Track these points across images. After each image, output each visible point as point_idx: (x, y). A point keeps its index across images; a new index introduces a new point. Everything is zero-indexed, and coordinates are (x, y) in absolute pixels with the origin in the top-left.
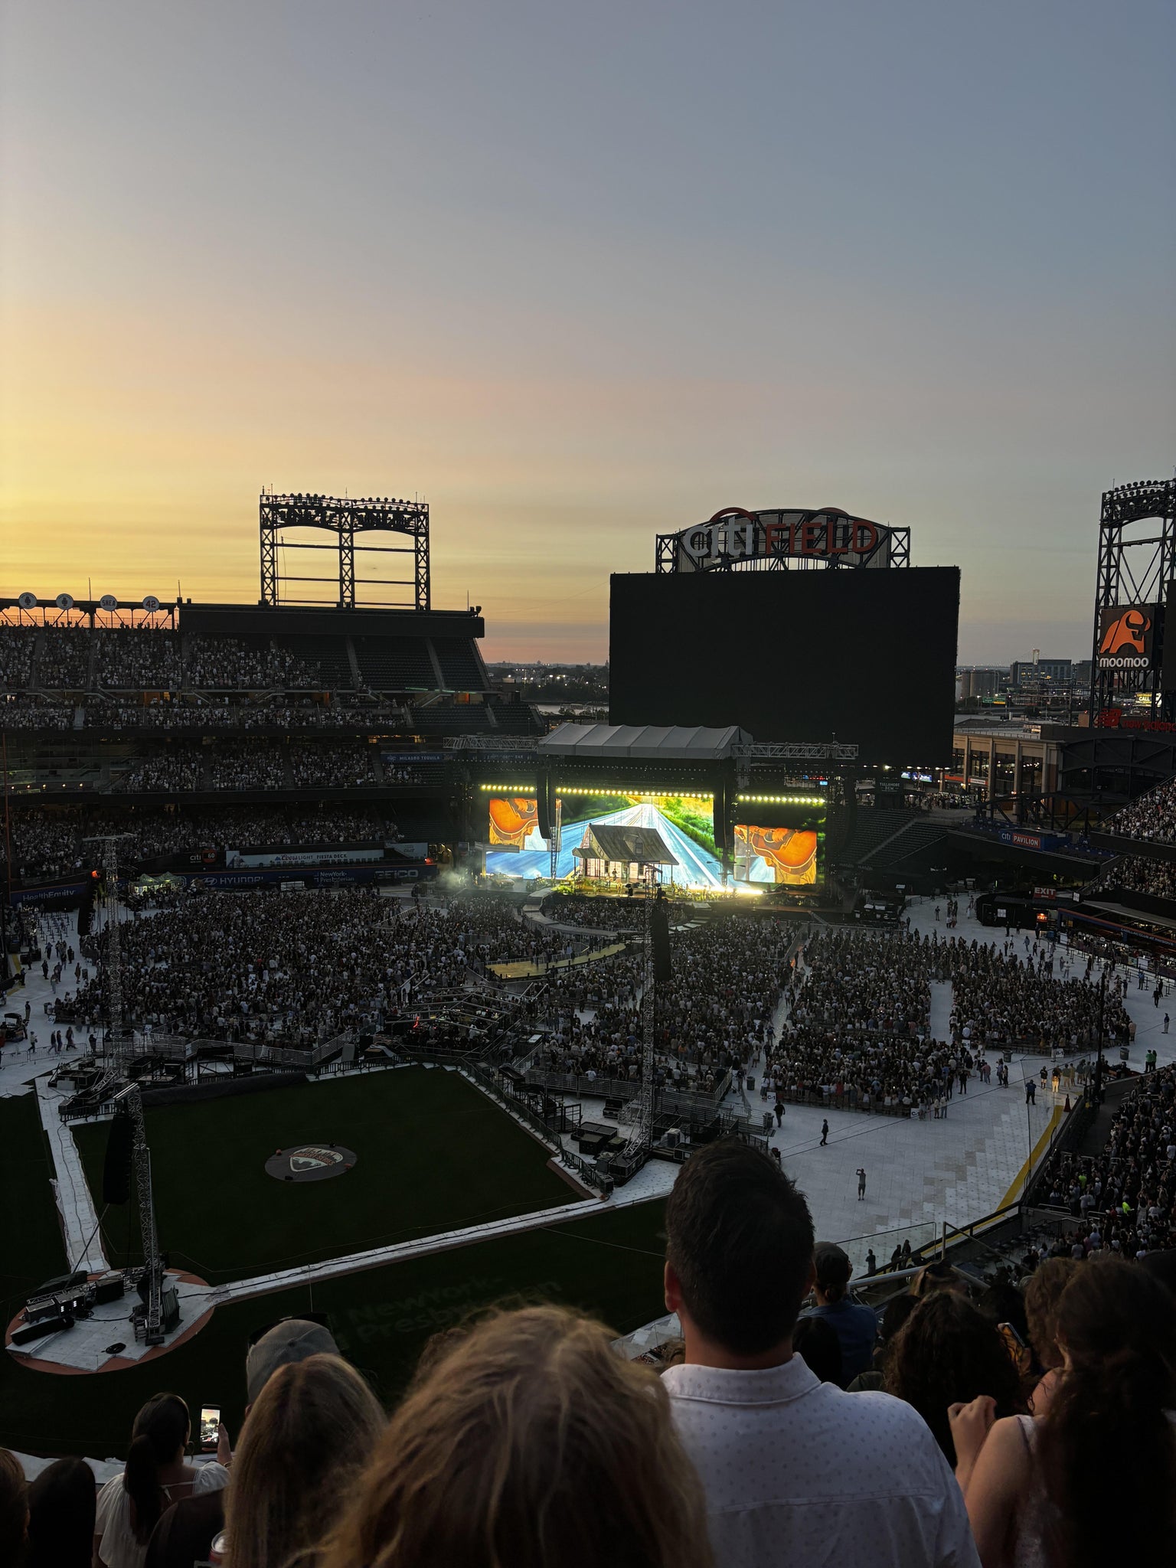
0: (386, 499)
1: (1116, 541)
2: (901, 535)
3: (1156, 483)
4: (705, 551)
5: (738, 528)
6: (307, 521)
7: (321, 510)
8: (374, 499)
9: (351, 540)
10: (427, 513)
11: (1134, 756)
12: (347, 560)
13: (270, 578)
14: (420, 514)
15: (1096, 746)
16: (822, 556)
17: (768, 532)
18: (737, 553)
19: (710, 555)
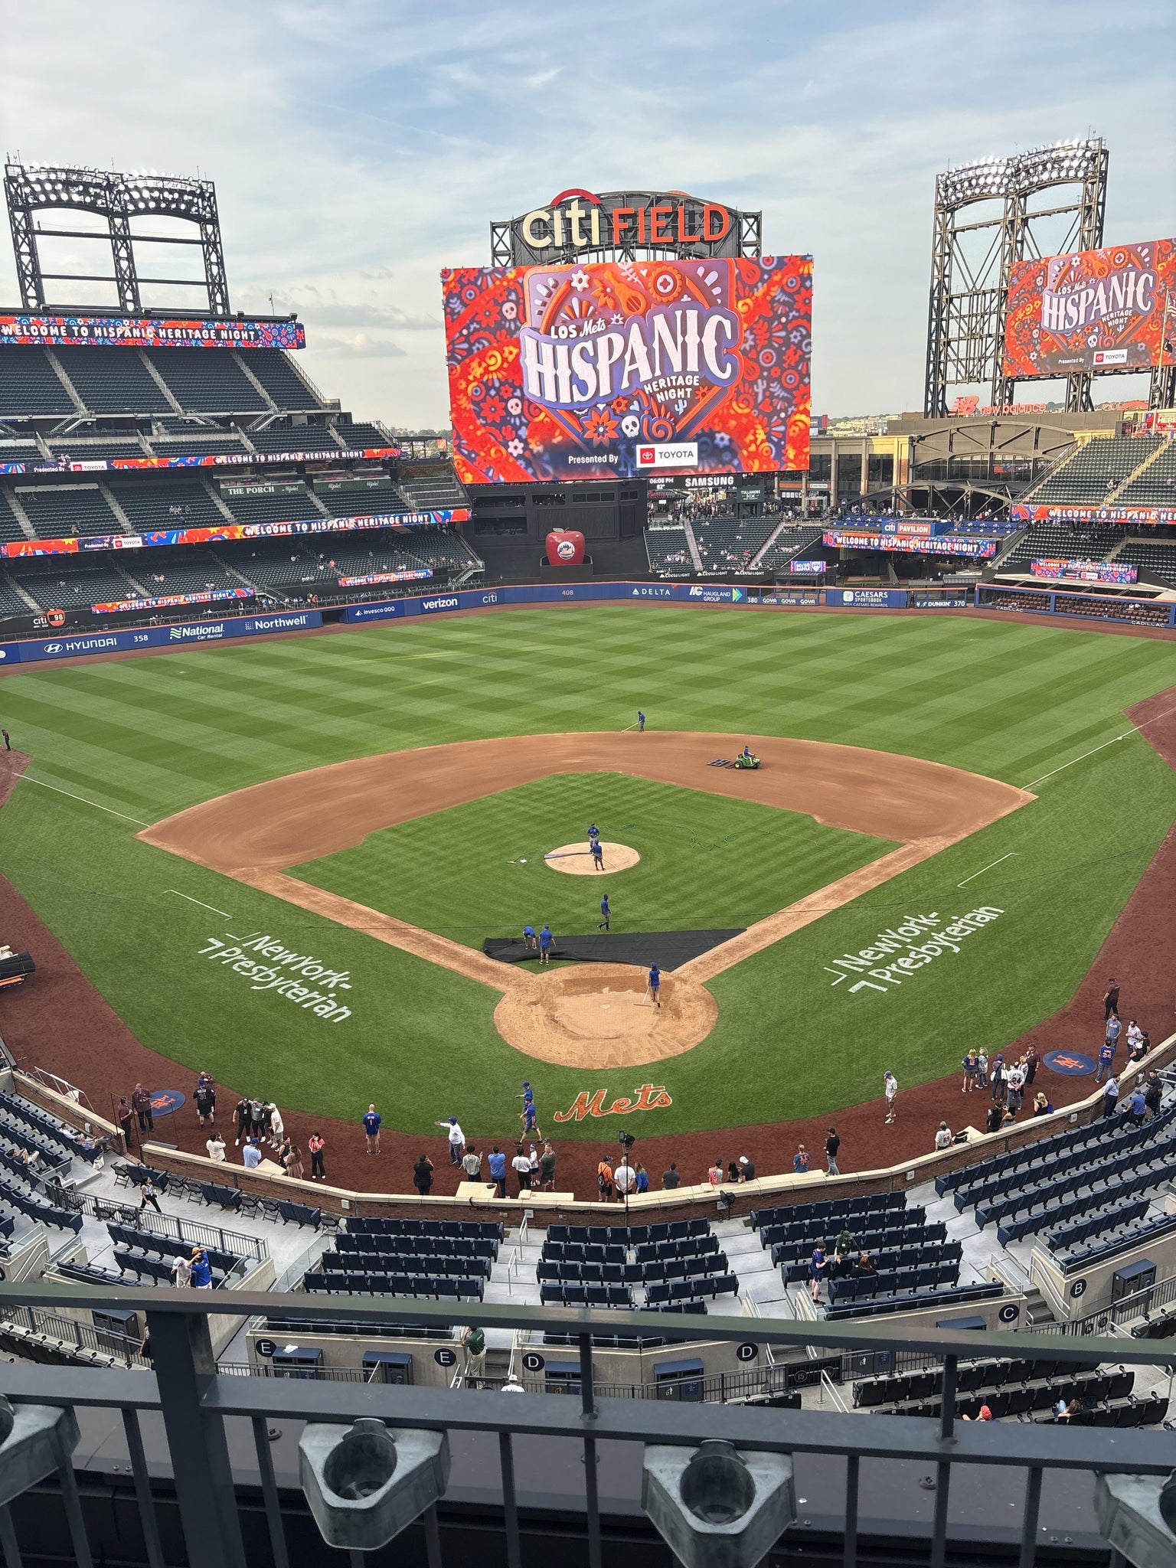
1: (949, 227)
2: (751, 221)
4: (547, 241)
5: (582, 213)
7: (86, 187)
9: (126, 227)
10: (213, 194)
11: (992, 442)
12: (123, 253)
13: (31, 276)
14: (207, 196)
15: (951, 435)
16: (671, 247)
17: (616, 221)
18: (584, 242)
19: (552, 246)
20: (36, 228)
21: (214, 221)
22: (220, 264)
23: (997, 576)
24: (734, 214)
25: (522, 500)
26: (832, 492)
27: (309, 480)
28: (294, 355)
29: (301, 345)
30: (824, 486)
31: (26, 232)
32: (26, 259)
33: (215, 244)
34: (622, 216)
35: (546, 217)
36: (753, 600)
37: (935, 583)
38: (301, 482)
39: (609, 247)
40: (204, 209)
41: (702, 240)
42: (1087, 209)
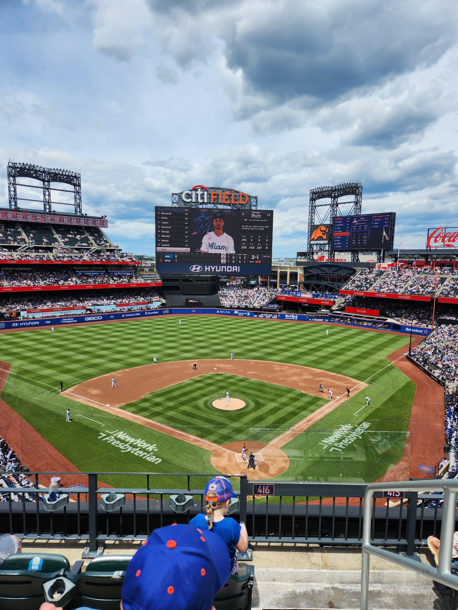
0: (64, 170)
1: (314, 205)
2: (254, 199)
3: (329, 187)
4: (190, 200)
5: (202, 193)
6: (31, 176)
7: (36, 171)
8: (59, 169)
9: (49, 185)
10: (80, 177)
11: (329, 270)
12: (47, 193)
13: (14, 198)
14: (77, 178)
15: (316, 267)
16: (229, 205)
17: (212, 195)
18: (202, 201)
19: (192, 202)
20: (17, 183)
21: (79, 186)
22: (80, 199)
23: (334, 312)
24: (249, 197)
25: (178, 280)
26: (278, 283)
27: (107, 270)
28: (103, 229)
29: (106, 227)
30: (275, 281)
31: (13, 184)
32: (12, 193)
33: (78, 193)
34: (215, 195)
35: (190, 193)
36: (255, 316)
37: (314, 313)
38: (104, 271)
39: (210, 203)
40: (76, 181)
41: (239, 204)
42: (356, 203)
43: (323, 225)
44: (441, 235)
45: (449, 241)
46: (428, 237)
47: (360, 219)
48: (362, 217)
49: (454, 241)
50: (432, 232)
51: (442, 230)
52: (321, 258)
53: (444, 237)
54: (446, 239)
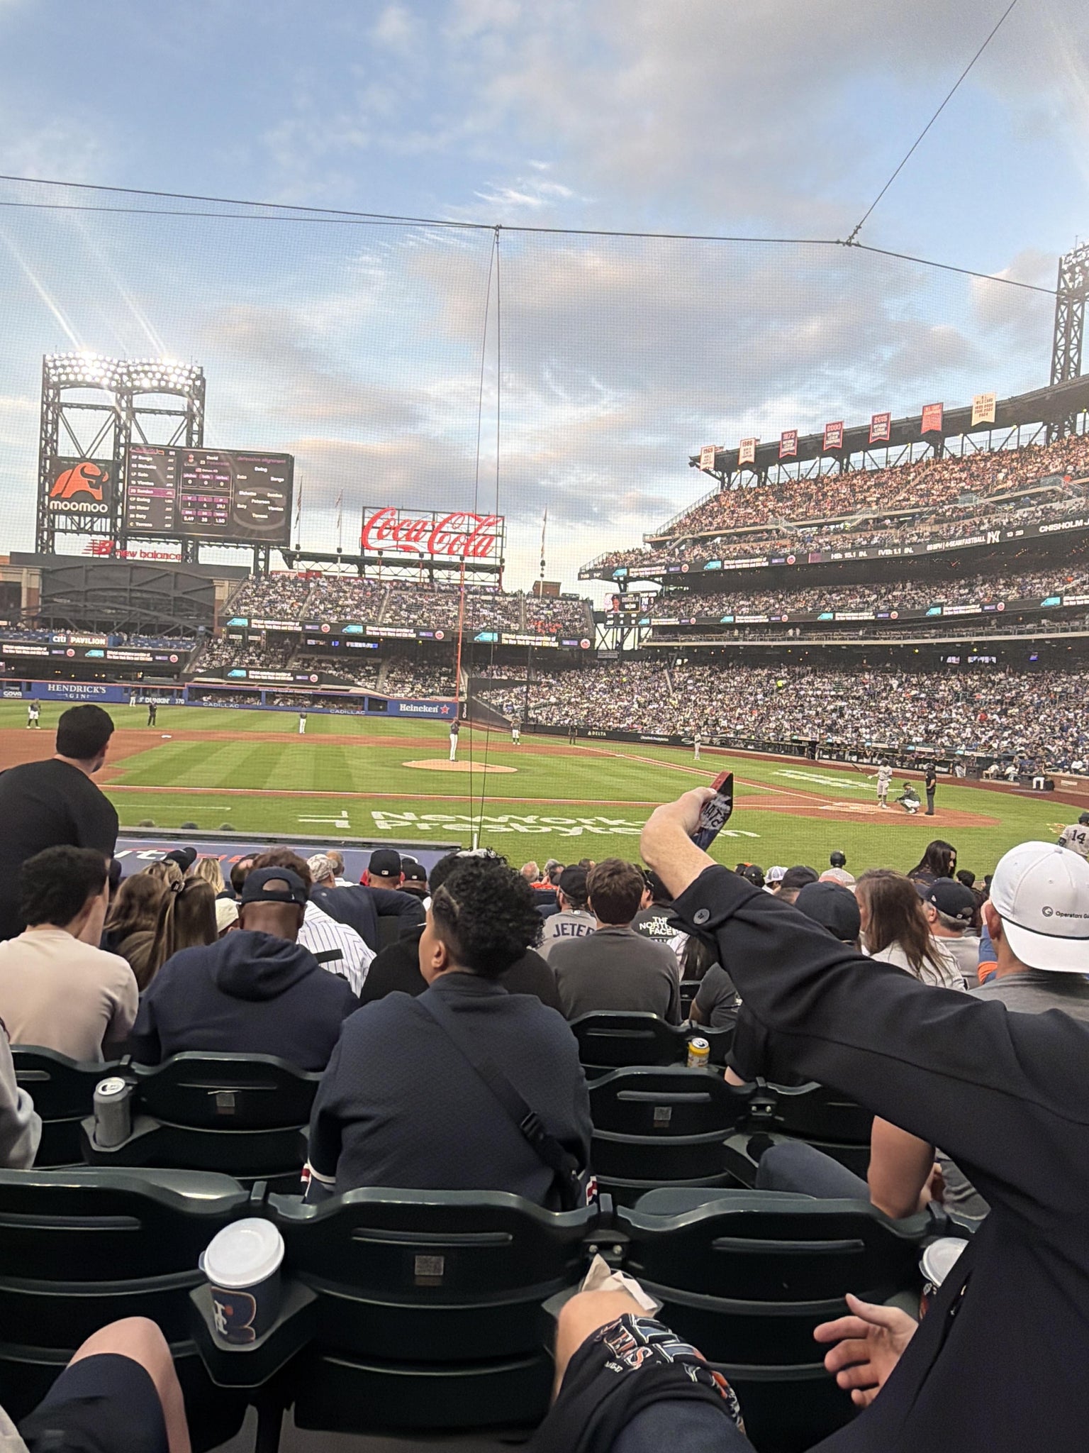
11: (131, 581)
15: (87, 571)
23: (198, 679)
42: (189, 415)
43: (90, 460)
44: (392, 523)
45: (408, 538)
46: (363, 527)
47: (205, 459)
48: (212, 455)
49: (416, 539)
50: (372, 516)
51: (392, 515)
52: (101, 548)
53: (396, 530)
54: (401, 534)
